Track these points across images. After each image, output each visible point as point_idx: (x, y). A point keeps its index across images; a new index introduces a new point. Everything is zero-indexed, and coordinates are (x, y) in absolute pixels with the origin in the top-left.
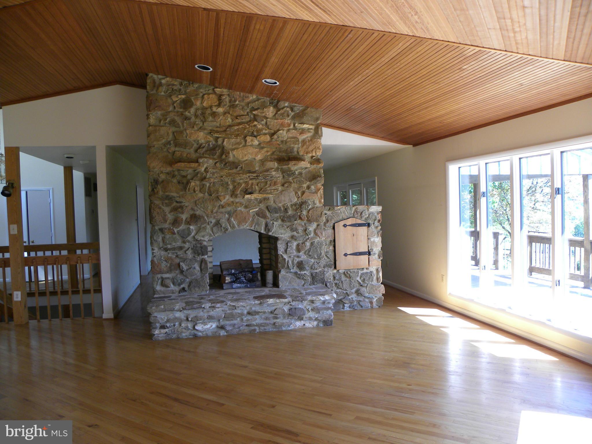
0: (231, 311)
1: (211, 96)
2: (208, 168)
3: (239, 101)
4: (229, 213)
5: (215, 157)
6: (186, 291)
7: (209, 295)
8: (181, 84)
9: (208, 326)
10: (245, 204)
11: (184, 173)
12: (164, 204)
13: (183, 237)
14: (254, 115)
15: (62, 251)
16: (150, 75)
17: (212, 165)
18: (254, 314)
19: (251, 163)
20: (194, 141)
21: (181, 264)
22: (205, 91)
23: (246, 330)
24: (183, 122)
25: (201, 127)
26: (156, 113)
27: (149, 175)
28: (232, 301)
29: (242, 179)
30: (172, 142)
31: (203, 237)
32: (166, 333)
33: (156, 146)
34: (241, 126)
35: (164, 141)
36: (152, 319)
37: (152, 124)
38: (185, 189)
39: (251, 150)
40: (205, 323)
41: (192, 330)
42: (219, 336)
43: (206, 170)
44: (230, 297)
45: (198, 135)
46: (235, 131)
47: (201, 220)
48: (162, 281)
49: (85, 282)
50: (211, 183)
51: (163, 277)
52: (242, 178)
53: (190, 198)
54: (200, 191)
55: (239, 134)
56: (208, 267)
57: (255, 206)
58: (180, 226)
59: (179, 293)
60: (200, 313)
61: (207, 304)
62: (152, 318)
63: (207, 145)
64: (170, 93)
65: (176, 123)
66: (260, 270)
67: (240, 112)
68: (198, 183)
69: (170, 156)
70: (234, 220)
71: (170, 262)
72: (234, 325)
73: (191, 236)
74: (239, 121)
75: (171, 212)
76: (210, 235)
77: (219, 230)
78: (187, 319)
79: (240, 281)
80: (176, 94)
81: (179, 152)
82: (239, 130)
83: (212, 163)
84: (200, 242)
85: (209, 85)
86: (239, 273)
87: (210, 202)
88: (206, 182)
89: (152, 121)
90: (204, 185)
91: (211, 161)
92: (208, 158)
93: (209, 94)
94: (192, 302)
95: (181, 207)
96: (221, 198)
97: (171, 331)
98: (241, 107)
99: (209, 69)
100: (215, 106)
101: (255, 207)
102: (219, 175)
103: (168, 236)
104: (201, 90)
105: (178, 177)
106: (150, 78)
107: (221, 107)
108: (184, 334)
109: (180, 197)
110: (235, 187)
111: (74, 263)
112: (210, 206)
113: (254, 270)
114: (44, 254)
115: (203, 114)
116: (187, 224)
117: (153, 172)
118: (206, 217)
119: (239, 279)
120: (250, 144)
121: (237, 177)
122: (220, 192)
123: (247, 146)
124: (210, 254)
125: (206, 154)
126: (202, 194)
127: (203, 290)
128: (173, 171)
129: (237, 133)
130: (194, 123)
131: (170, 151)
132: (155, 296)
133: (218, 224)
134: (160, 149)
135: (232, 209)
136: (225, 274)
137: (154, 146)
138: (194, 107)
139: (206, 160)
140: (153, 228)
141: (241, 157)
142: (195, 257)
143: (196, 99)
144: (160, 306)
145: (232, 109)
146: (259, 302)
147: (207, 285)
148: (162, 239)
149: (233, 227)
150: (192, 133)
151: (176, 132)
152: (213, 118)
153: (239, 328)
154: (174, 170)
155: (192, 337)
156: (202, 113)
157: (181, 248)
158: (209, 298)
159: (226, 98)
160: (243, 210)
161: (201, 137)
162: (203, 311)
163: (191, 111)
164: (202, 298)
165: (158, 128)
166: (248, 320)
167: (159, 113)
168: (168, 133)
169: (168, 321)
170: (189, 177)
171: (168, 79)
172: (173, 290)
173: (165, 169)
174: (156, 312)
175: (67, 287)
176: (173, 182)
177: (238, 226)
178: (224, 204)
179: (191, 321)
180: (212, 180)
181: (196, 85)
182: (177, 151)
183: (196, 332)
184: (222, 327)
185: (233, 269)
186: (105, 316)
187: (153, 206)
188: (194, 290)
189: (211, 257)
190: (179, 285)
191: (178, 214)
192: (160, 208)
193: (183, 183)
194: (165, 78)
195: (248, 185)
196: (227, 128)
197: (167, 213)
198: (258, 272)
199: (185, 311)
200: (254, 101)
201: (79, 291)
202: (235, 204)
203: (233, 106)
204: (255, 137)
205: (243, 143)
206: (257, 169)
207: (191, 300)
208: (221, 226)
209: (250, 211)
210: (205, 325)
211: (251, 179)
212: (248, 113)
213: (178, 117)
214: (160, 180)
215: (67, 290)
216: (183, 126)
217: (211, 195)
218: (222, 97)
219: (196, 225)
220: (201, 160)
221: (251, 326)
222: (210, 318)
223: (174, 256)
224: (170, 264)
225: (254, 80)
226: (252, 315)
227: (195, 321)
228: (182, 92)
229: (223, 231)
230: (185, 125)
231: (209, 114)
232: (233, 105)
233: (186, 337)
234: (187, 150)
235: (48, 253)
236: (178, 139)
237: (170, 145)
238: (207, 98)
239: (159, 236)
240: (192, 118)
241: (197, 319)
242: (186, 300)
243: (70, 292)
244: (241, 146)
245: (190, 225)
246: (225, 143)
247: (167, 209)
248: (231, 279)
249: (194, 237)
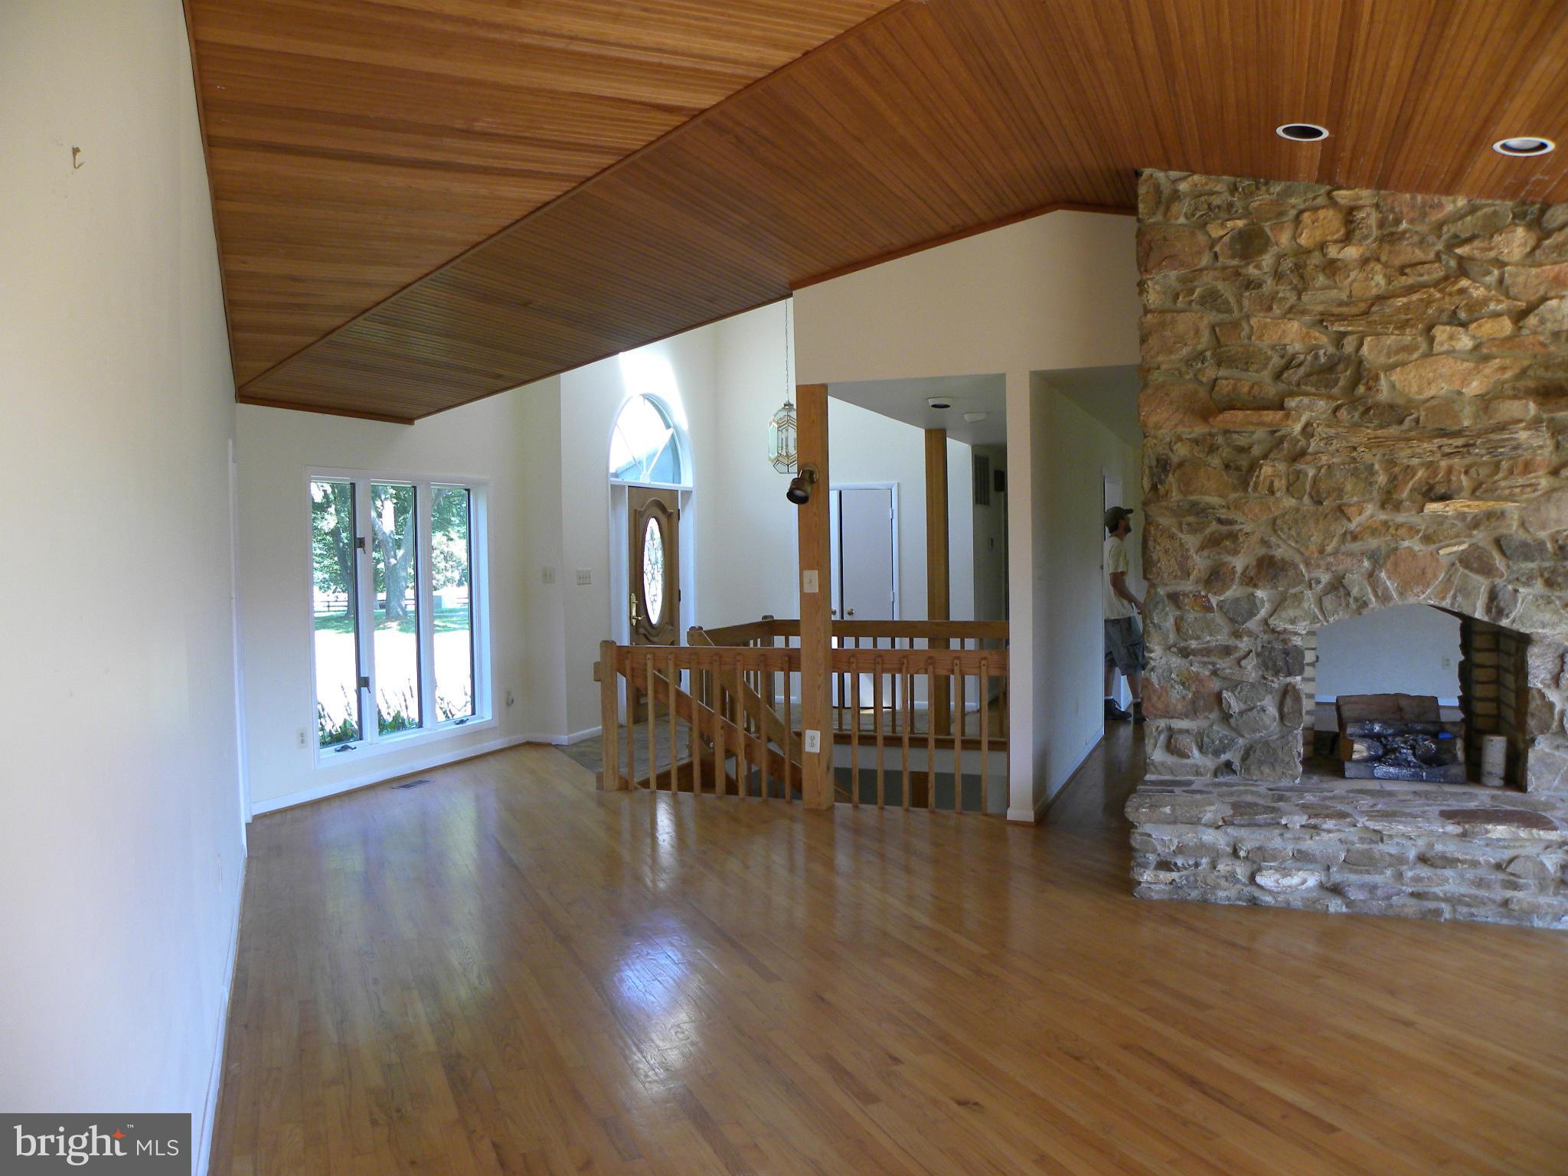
0: (1366, 846)
1: (1321, 214)
2: (1312, 425)
3: (1411, 221)
4: (1374, 556)
5: (1335, 391)
6: (1234, 772)
7: (1300, 791)
8: (1233, 189)
9: (1294, 880)
10: (1426, 530)
11: (1242, 441)
12: (1184, 527)
13: (1233, 621)
14: (1460, 259)
15: (915, 640)
16: (1147, 172)
17: (1324, 416)
18: (1439, 862)
19: (1447, 406)
20: (1273, 348)
21: (1225, 694)
22: (1305, 201)
23: (1412, 907)
24: (1241, 295)
25: (1291, 308)
26: (1165, 277)
27: (1144, 445)
28: (1373, 815)
29: (1417, 455)
30: (1208, 354)
31: (1293, 621)
32: (1171, 883)
33: (1164, 367)
34: (1415, 297)
35: (1185, 351)
36: (1136, 841)
37: (1152, 307)
38: (1245, 484)
39: (1446, 366)
40: (1285, 869)
41: (1245, 885)
42: (1325, 913)
43: (1307, 431)
44: (1365, 802)
45: (1284, 331)
46: (1399, 310)
47: (1287, 575)
48: (1170, 737)
49: (967, 719)
50: (1322, 466)
51: (1172, 726)
52: (1419, 453)
53: (1257, 511)
54: (1288, 489)
55: (1408, 320)
56: (1304, 711)
57: (1457, 536)
58: (1228, 589)
59: (1215, 775)
60: (1275, 841)
61: (1296, 818)
62: (1138, 837)
63: (1309, 358)
64: (1202, 215)
65: (1219, 300)
66: (1462, 732)
67: (1414, 253)
68: (1282, 467)
69: (1203, 393)
70: (1389, 578)
71: (1193, 688)
72: (1373, 888)
73: (1258, 617)
74: (1410, 281)
75: (1202, 548)
76: (1314, 619)
77: (1340, 605)
78: (1235, 853)
79: (1396, 758)
80: (1218, 218)
81: (1229, 379)
82: (1409, 309)
83: (1326, 411)
84: (1281, 637)
85: (1317, 182)
86: (1394, 735)
87: (1317, 522)
88: (1307, 463)
89: (1153, 298)
90: (1298, 474)
91: (1321, 402)
92: (1314, 395)
93: (1315, 209)
94: (1249, 805)
95: (1233, 536)
96: (1351, 511)
97: (1186, 879)
98: (1416, 238)
99: (1319, 133)
100: (1336, 242)
101: (1458, 540)
102: (1345, 444)
103: (1191, 617)
104: (1293, 201)
105: (1225, 452)
106: (1146, 181)
107: (1354, 245)
108: (1221, 894)
109: (1229, 508)
110: (1395, 478)
111: (944, 672)
112: (1315, 534)
113: (1443, 731)
114: (875, 645)
115: (1299, 268)
116: (1247, 585)
117: (1156, 438)
118: (1302, 567)
119: (1395, 754)
120: (1445, 347)
121: (1402, 449)
122: (1347, 493)
123: (1433, 355)
124: (1309, 672)
125: (1306, 384)
126: (1294, 500)
127: (1283, 773)
128: (1212, 435)
129: (1403, 317)
130: (1273, 297)
131: (1204, 380)
132: (1148, 777)
133: (1338, 585)
134: (1176, 373)
135: (1383, 545)
136: (1351, 735)
137: (1158, 368)
138: (1273, 250)
139: (1306, 400)
140: (1153, 591)
141: (1415, 388)
142: (1265, 678)
143: (1279, 227)
144: (1161, 806)
145: (1386, 247)
146: (1458, 830)
147: (1298, 761)
148: (1176, 624)
149: (1385, 598)
150: (1265, 326)
151: (1219, 324)
152: (1329, 278)
153: (1389, 897)
154: (1214, 431)
155: (1245, 904)
156: (1296, 264)
157: (1227, 651)
158: (1302, 799)
159: (1368, 215)
160: (1417, 548)
161: (1293, 334)
162: (1282, 835)
163: (1264, 264)
164: (1281, 799)
165: (1168, 317)
166: (1417, 879)
167: (1173, 274)
168: (1197, 331)
169: (1180, 850)
170: (1256, 451)
171: (1196, 177)
172: (1197, 766)
173: (1190, 430)
174: (1149, 821)
175: (925, 728)
176: (1209, 465)
177: (1401, 594)
178: (1358, 529)
179: (1246, 858)
180: (1324, 459)
181: (1277, 188)
182: (1221, 378)
183: (1257, 893)
184: (1336, 890)
185: (1377, 720)
186: (1012, 814)
187: (1153, 532)
188: (1257, 772)
189: (1313, 680)
190: (1217, 753)
191: (1222, 556)
192: (1172, 537)
193: (1238, 469)
194: (1190, 175)
195: (1435, 473)
196: (1372, 305)
197: (1192, 552)
198: (1455, 737)
199: (1230, 830)
200: (1459, 216)
201: (952, 742)
202: (1392, 530)
203: (1390, 237)
204: (1464, 325)
205: (1424, 347)
206: (1466, 423)
207: (1249, 798)
208: (1349, 594)
209: (1441, 552)
210: (1284, 876)
211: (1449, 455)
212: (1438, 255)
213: (1227, 283)
214: (1175, 459)
215: (925, 736)
216: (1241, 308)
217: (1319, 503)
218: (1355, 213)
219: (1271, 588)
220: (1291, 403)
221: (1427, 899)
222: (1303, 858)
223: (1207, 673)
224: (1194, 694)
225: (1464, 148)
226: (1432, 865)
227: (1257, 861)
228: (1237, 211)
229: (1354, 607)
230: (1246, 303)
231: (1316, 266)
232: (1392, 234)
233: (1227, 903)
234: (1252, 375)
235: (884, 643)
236: (1226, 346)
237: (1203, 363)
238: (1309, 221)
239: (1167, 614)
240: (1265, 282)
241: (1264, 857)
242: (1234, 799)
243: (932, 743)
244: (1415, 356)
245: (1255, 586)
246: (1365, 349)
247: (1191, 541)
248: (1369, 749)
249: (1265, 622)
